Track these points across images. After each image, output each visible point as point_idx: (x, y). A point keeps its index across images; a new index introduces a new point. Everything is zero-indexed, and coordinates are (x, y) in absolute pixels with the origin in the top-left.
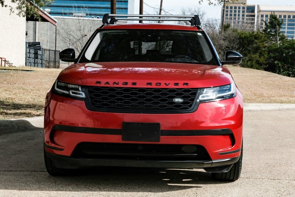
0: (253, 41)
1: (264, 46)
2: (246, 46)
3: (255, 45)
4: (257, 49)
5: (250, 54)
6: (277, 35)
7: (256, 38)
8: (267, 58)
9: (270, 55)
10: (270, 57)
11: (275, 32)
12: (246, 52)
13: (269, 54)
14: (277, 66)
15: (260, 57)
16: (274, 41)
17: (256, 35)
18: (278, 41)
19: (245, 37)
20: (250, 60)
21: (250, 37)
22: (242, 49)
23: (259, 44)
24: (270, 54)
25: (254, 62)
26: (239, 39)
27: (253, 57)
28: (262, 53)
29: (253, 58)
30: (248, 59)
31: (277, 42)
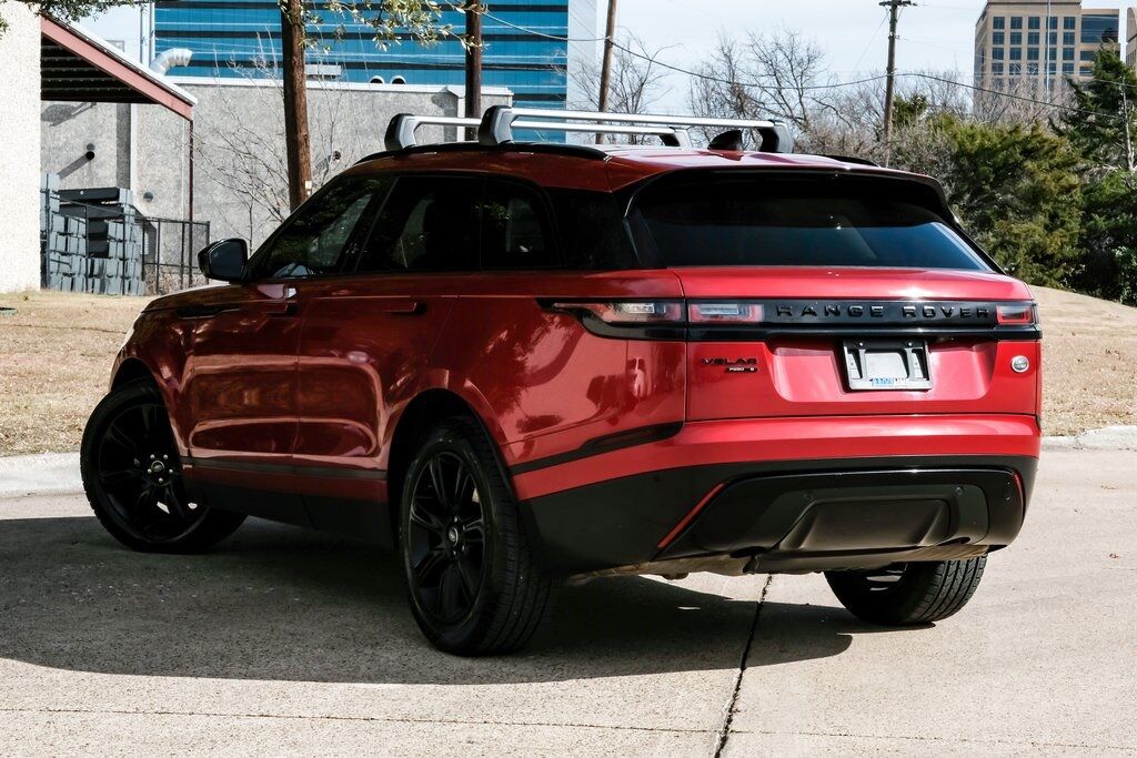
0: (1018, 165)
1: (1062, 187)
2: (987, 187)
3: (1025, 183)
4: (1035, 198)
5: (1006, 218)
6: (1126, 139)
7: (1029, 153)
8: (1081, 235)
9: (1092, 222)
10: (1094, 234)
11: (1121, 126)
12: (989, 212)
13: (1086, 218)
14: (1123, 270)
15: (1049, 229)
16: (1115, 164)
17: (1027, 140)
18: (1131, 163)
19: (982, 149)
20: (1002, 245)
21: (1002, 149)
22: (971, 200)
23: (1041, 176)
24: (1092, 219)
25: (1022, 251)
26: (955, 158)
27: (1016, 231)
28: (1061, 214)
29: (1017, 235)
30: (993, 240)
31: (1128, 165)
